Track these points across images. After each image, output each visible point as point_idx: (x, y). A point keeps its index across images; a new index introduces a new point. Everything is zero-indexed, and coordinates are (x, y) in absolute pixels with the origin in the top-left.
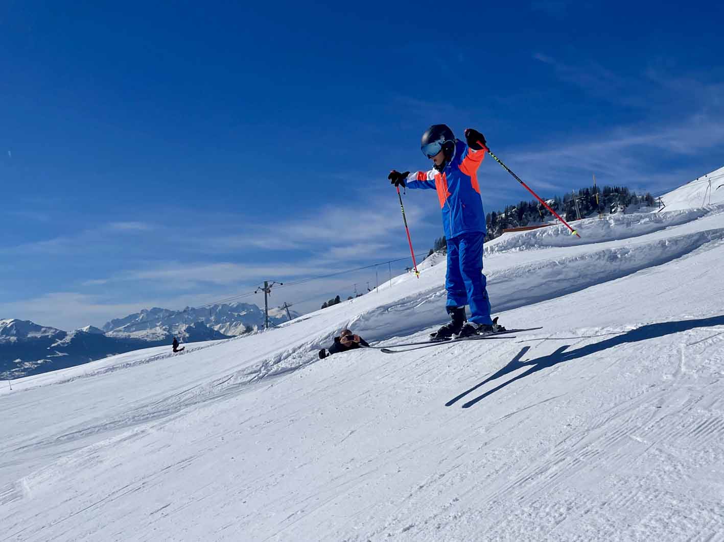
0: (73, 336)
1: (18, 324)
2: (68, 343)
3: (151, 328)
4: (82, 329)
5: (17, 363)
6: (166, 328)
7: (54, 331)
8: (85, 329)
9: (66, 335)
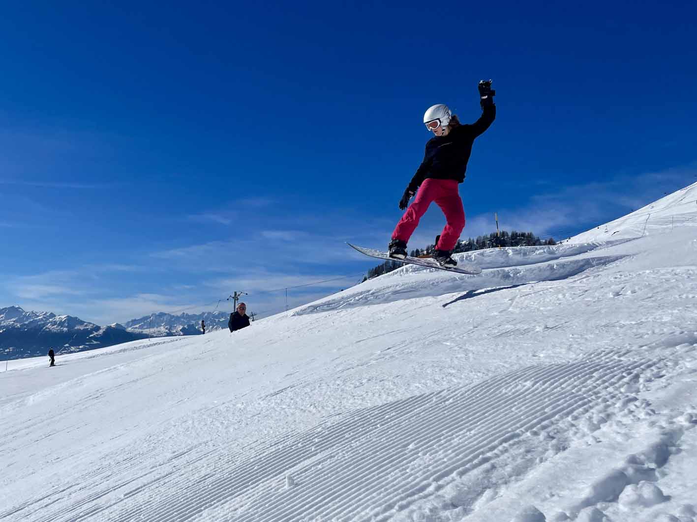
0: (104, 330)
1: (69, 319)
2: (100, 335)
3: (157, 327)
4: (111, 325)
5: (67, 347)
6: (167, 328)
7: (92, 325)
8: (113, 325)
9: (100, 329)
